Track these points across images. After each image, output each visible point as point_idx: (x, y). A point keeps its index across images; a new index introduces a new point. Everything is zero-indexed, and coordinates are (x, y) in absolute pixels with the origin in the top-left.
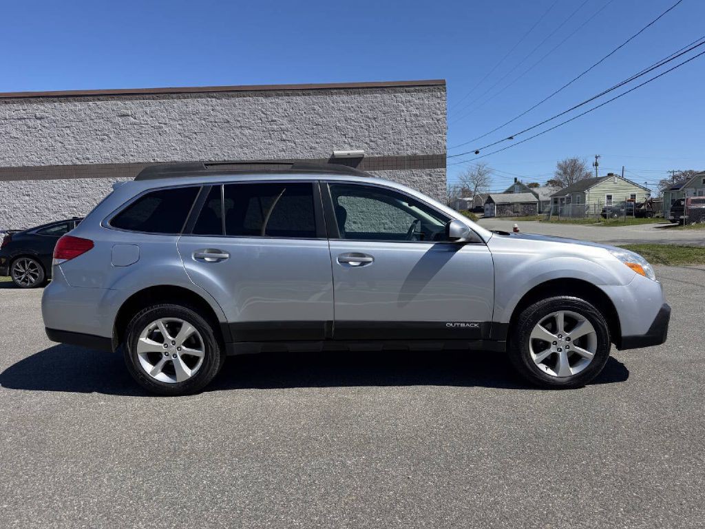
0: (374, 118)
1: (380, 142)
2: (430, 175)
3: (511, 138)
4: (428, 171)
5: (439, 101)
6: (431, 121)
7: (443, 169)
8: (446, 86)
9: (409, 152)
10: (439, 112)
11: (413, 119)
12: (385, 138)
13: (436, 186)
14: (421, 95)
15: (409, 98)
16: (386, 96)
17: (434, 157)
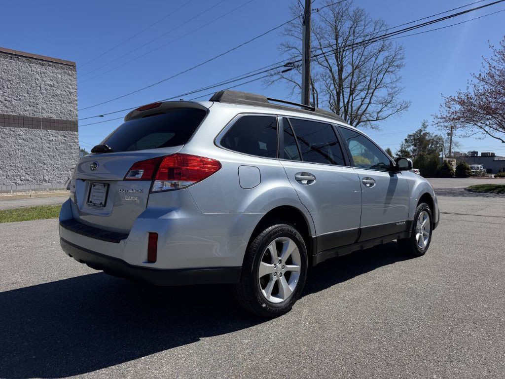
0: (9, 81)
1: (15, 102)
2: (65, 137)
3: (102, 116)
4: (61, 132)
5: (71, 78)
6: (64, 93)
7: (76, 133)
8: (76, 67)
9: (45, 115)
10: (71, 87)
11: (47, 87)
12: (20, 100)
13: (71, 146)
14: (55, 70)
15: (43, 70)
16: (21, 64)
17: (66, 122)
